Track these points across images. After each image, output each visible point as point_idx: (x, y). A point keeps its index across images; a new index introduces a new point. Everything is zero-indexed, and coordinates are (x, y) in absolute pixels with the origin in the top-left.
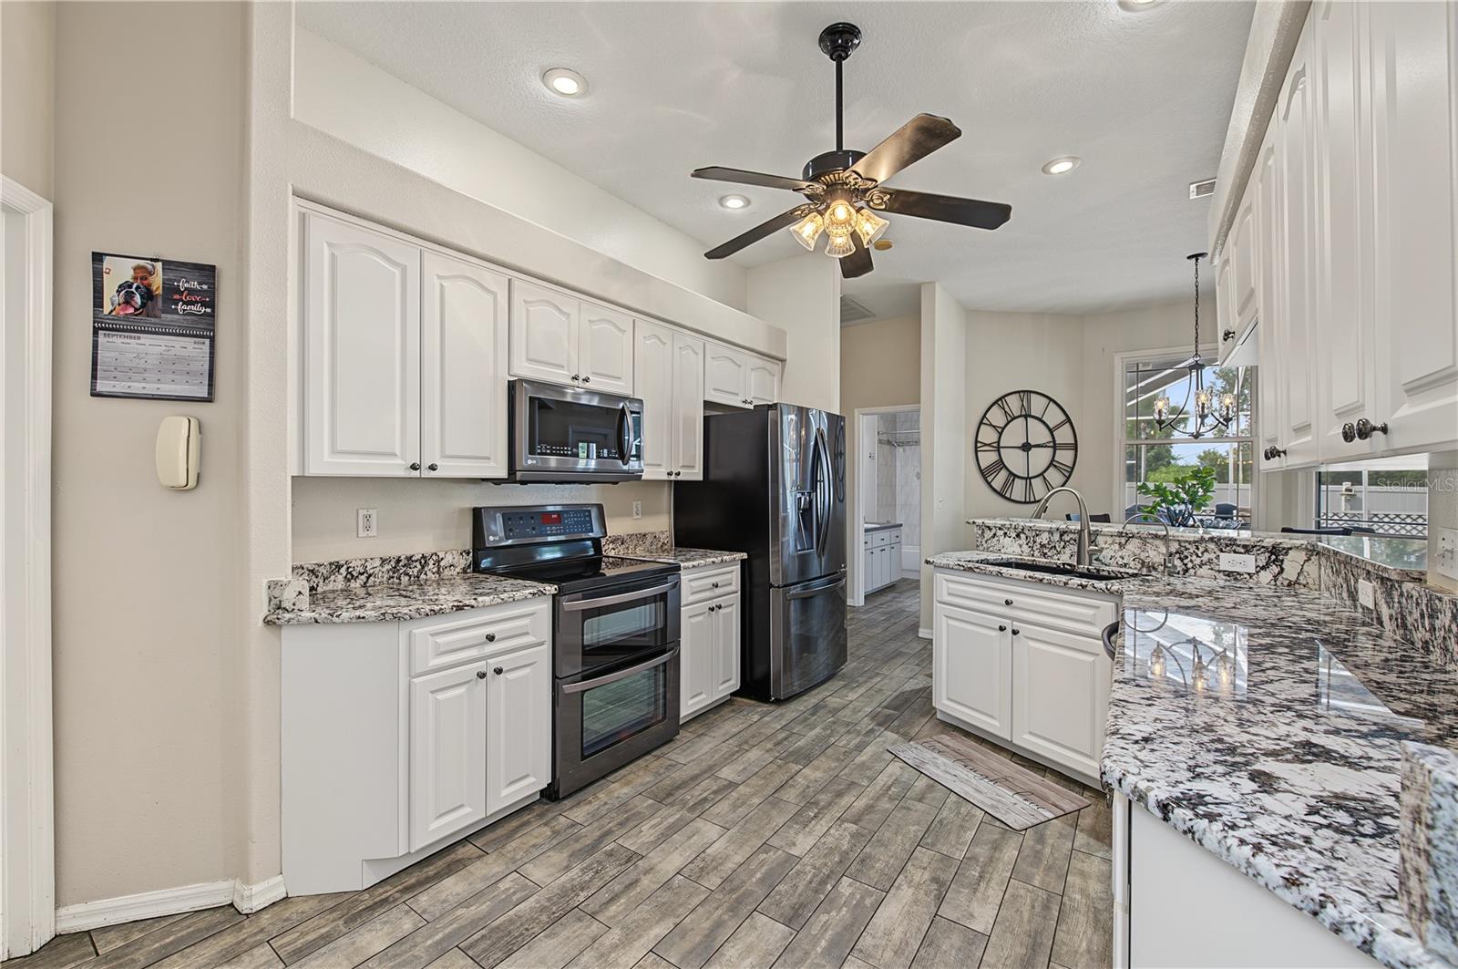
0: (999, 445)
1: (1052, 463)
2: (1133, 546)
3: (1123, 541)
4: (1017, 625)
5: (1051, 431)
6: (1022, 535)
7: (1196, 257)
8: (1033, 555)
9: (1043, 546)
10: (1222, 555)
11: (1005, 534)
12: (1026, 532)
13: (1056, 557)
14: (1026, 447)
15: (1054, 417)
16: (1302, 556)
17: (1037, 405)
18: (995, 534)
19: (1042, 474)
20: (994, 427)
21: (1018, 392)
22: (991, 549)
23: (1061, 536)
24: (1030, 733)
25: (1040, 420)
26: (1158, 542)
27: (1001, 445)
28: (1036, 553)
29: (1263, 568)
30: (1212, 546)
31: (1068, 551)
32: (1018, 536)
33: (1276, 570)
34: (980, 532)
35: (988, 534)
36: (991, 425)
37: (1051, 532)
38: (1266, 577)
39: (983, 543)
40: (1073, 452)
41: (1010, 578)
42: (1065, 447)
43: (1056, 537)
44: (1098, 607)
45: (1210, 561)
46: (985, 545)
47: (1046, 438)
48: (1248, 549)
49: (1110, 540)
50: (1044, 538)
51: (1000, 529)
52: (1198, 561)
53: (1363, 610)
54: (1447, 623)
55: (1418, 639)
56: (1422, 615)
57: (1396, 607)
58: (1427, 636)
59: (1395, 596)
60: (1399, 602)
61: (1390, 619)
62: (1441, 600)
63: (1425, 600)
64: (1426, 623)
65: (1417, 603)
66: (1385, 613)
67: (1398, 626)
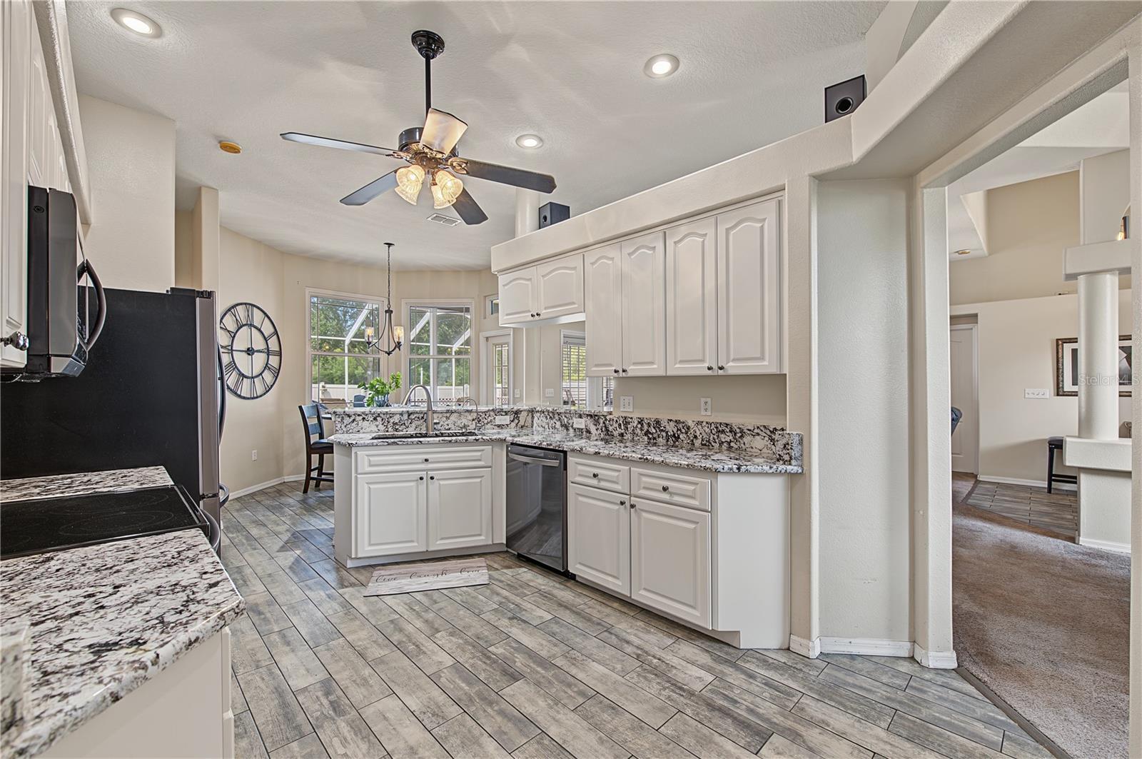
0: (232, 348)
1: (267, 366)
2: (454, 417)
3: (448, 415)
4: (431, 474)
5: (266, 340)
6: (378, 418)
7: (389, 245)
8: (387, 431)
9: (395, 424)
10: (497, 417)
11: (364, 419)
12: (382, 415)
13: (405, 430)
14: (250, 351)
15: (268, 329)
16: (526, 414)
17: (257, 317)
18: (354, 420)
19: (261, 374)
20: (229, 331)
21: (246, 304)
22: (351, 431)
23: (409, 416)
24: (442, 539)
25: (259, 330)
26: (467, 414)
27: (234, 349)
28: (390, 429)
29: (512, 421)
30: (492, 413)
31: (413, 425)
32: (375, 419)
33: (517, 421)
34: (339, 420)
35: (347, 420)
36: (226, 329)
37: (401, 414)
38: (513, 424)
39: (343, 426)
40: (278, 358)
41: (429, 443)
42: (275, 354)
43: (406, 417)
44: (483, 450)
45: (491, 421)
46: (344, 429)
47: (262, 346)
48: (506, 413)
49: (440, 415)
50: (396, 419)
51: (359, 415)
52: (486, 422)
53: (575, 430)
54: (635, 425)
55: (616, 433)
56: (620, 425)
57: (601, 425)
58: (623, 431)
59: (601, 421)
60: (604, 423)
61: (597, 430)
62: (632, 418)
63: (622, 420)
64: (622, 427)
65: (617, 421)
66: (593, 429)
67: (602, 431)
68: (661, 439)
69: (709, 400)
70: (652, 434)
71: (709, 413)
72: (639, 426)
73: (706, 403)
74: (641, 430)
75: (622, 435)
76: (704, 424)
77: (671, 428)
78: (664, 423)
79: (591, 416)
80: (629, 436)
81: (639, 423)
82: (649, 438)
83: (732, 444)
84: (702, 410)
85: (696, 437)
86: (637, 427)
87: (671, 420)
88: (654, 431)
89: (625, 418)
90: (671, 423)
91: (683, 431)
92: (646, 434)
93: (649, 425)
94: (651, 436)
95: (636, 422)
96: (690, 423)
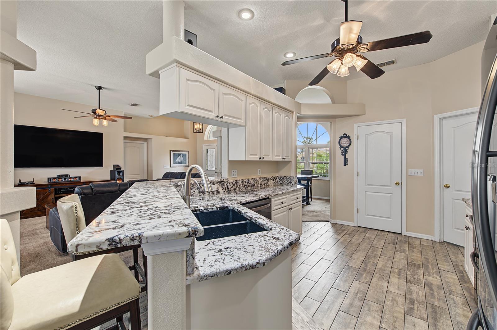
53: (209, 193)
54: (240, 183)
55: (232, 189)
56: (234, 184)
57: (225, 186)
58: (235, 187)
59: (225, 184)
60: (227, 185)
61: (223, 190)
62: (239, 180)
63: (235, 181)
64: (235, 186)
65: (233, 183)
66: (221, 190)
67: (225, 190)
68: (249, 187)
69: (260, 169)
70: (246, 186)
71: (260, 174)
72: (242, 183)
73: (259, 170)
74: (243, 185)
75: (235, 189)
76: (261, 178)
77: (252, 182)
78: (250, 180)
79: (220, 182)
80: (237, 190)
81: (242, 182)
82: (245, 188)
83: (267, 184)
84: (259, 173)
85: (259, 184)
86: (241, 184)
87: (252, 179)
88: (247, 184)
89: (237, 180)
90: (253, 180)
91: (256, 182)
92: (244, 187)
93: (245, 182)
94: (246, 187)
95: (241, 182)
96: (258, 179)
